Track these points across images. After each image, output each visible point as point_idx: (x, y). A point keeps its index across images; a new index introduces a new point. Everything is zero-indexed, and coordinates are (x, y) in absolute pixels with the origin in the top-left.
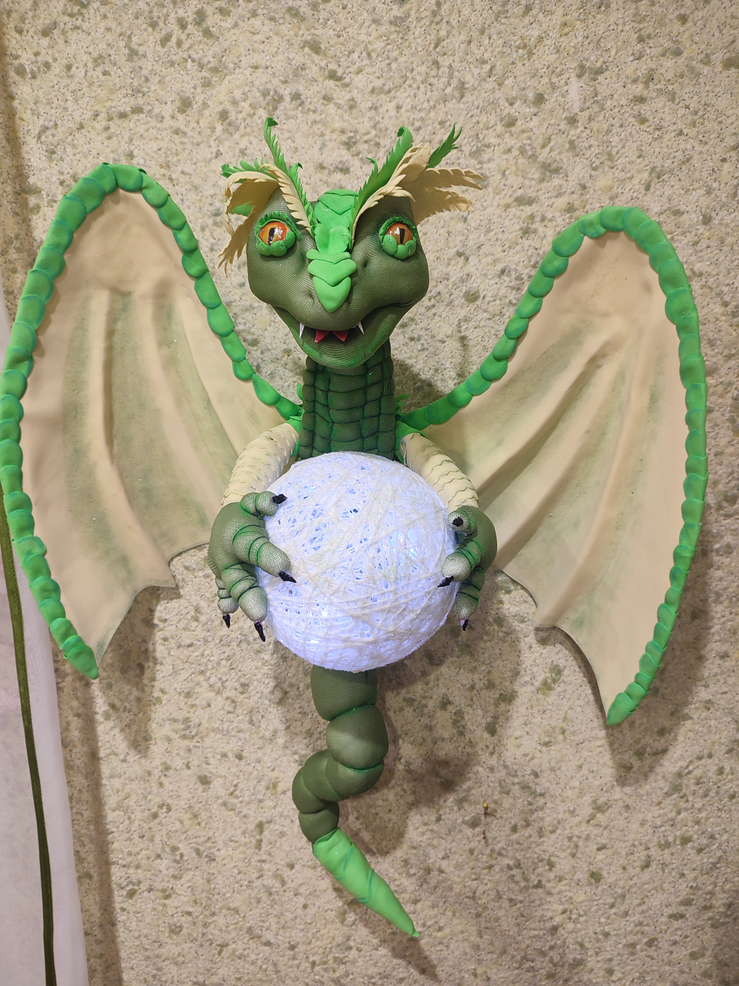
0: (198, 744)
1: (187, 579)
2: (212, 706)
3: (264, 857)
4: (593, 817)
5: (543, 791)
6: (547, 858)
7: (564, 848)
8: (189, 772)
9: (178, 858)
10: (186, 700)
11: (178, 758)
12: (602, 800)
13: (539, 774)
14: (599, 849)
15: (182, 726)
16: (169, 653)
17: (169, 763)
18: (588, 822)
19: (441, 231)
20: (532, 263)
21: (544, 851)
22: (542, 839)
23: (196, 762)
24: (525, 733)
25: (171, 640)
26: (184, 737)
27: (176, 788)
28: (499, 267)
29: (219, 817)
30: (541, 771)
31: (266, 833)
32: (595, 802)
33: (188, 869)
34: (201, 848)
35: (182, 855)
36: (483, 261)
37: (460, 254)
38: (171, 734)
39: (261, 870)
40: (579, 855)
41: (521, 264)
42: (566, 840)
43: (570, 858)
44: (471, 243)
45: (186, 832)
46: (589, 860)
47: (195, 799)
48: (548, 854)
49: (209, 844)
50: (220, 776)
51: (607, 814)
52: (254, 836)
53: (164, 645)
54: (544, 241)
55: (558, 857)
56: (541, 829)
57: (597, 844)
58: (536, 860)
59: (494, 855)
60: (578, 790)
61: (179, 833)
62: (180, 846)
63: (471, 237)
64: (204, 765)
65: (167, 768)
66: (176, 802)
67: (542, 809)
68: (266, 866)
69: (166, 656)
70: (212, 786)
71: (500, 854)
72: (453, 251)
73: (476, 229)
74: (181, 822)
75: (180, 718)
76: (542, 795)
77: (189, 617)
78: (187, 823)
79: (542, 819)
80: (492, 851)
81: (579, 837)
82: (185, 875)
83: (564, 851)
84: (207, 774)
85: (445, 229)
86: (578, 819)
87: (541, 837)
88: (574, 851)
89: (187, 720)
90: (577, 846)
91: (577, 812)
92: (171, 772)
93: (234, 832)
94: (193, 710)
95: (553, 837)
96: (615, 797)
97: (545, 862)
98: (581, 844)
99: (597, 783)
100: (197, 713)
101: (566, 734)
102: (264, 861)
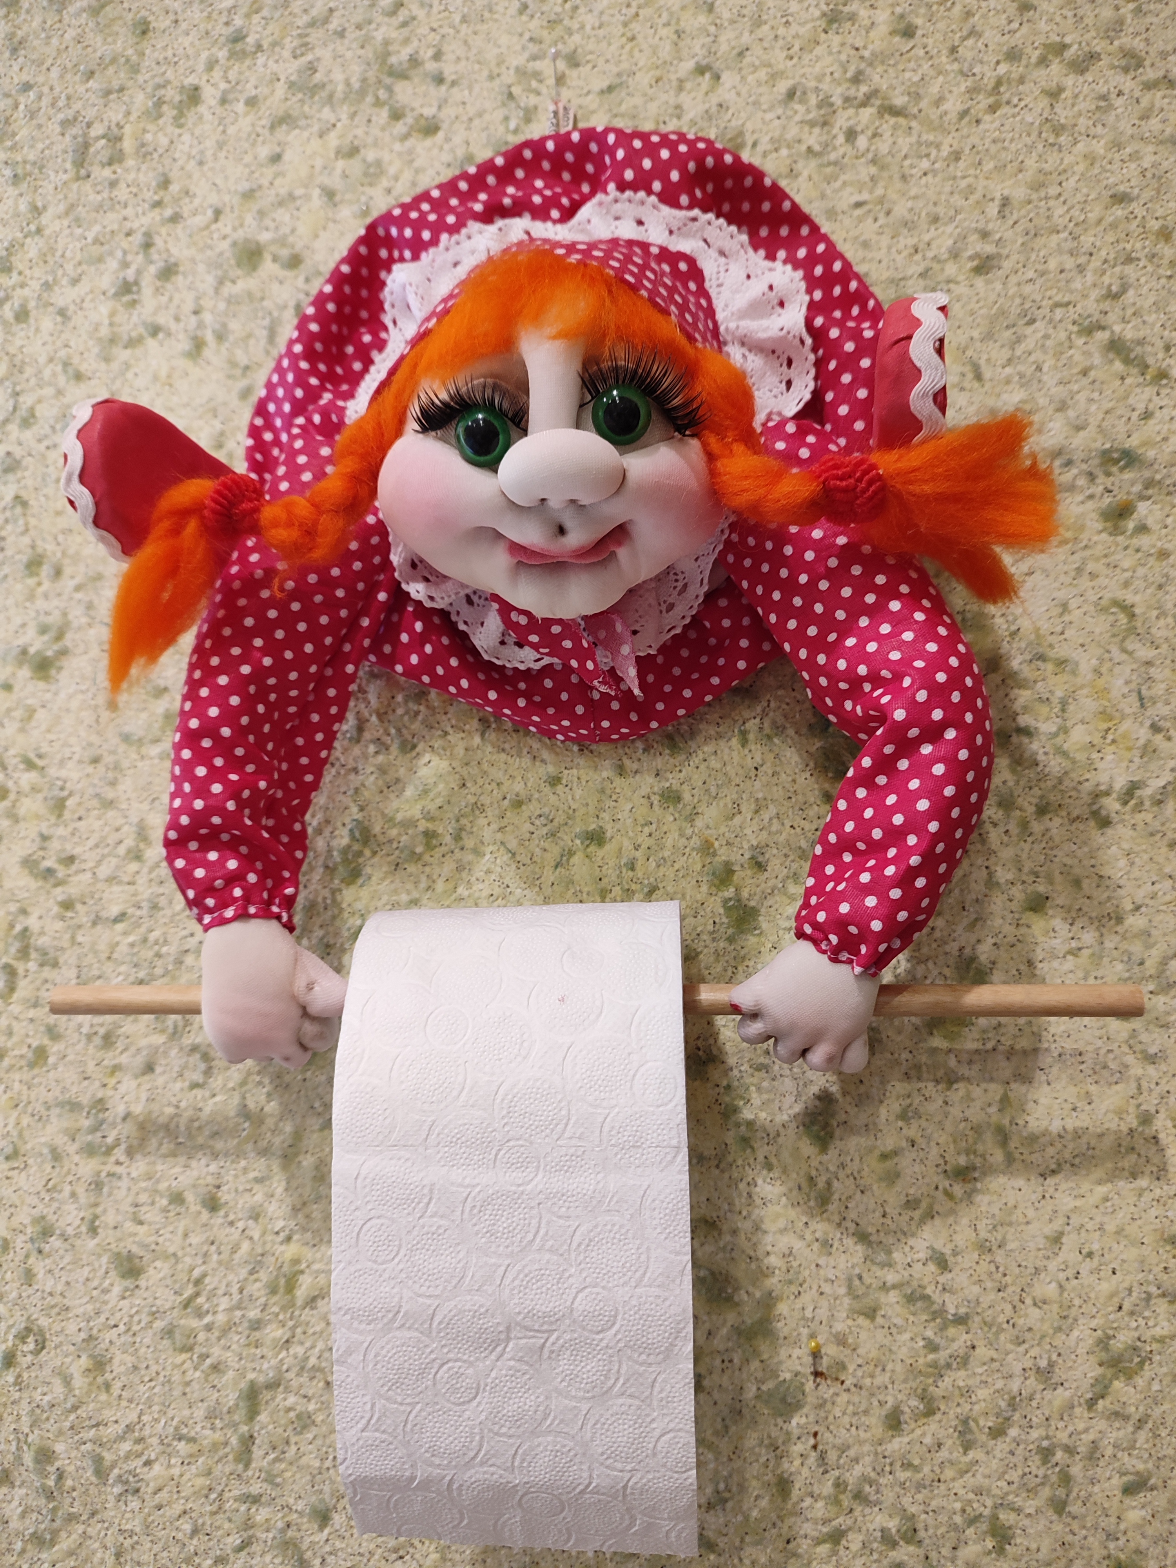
0: (119, 1170)
1: (125, 764)
2: (158, 1070)
3: (256, 1488)
4: (1101, 1391)
5: (962, 1311)
6: (987, 1512)
7: (1033, 1482)
8: (92, 1244)
9: (51, 1483)
10: (100, 1054)
11: (71, 1207)
12: (1123, 1340)
13: (951, 1260)
14: (1129, 1490)
15: (86, 1123)
16: (73, 938)
17: (52, 1218)
18: (1091, 1404)
19: (664, 32)
20: (849, 75)
21: (979, 1492)
22: (971, 1454)
23: (110, 1218)
24: (904, 1144)
25: (79, 907)
26: (90, 1150)
27: (60, 1288)
28: (783, 86)
29: (154, 1368)
30: (955, 1253)
31: (263, 1417)
32: (1103, 1343)
33: (72, 1518)
34: (108, 1457)
35: (61, 1476)
36: (750, 78)
37: (701, 70)
38: (61, 1140)
39: (248, 1524)
40: (1075, 1508)
41: (828, 78)
42: (1037, 1459)
43: (1050, 1513)
44: (724, 47)
45: (75, 1408)
46: (1104, 1523)
47: (102, 1319)
48: (989, 1503)
49: (126, 1446)
50: (166, 1257)
51: (1140, 1381)
52: (235, 1425)
53: (62, 918)
54: (872, 34)
55: (1018, 1511)
56: (965, 1422)
57: (1122, 1474)
58: (958, 1519)
59: (846, 1500)
60: (1055, 1308)
61: (58, 1411)
62: (59, 1448)
63: (722, 39)
64: (129, 1226)
65: (46, 1232)
66: (57, 1327)
67: (964, 1362)
68: (261, 1515)
69: (66, 945)
70: (142, 1283)
71: (859, 1496)
72: (690, 65)
73: (733, 22)
74: (67, 1381)
75: (85, 1100)
76: (961, 1320)
77: (122, 850)
78: (79, 1382)
79: (967, 1392)
80: (840, 1485)
81: (1070, 1450)
82: (63, 1534)
83: (1032, 1492)
84: (135, 1249)
85: (672, 29)
86: (1062, 1395)
87: (967, 1447)
88: (1061, 1493)
89: (100, 1105)
90: (1066, 1479)
91: (1059, 1374)
92: (55, 1242)
93: (186, 1412)
94: (112, 1081)
95: (1001, 1447)
96: (1158, 1332)
97: (984, 1527)
98: (1076, 1470)
99: (1105, 1287)
100: (122, 1088)
101: (1012, 1144)
102: (255, 1500)
